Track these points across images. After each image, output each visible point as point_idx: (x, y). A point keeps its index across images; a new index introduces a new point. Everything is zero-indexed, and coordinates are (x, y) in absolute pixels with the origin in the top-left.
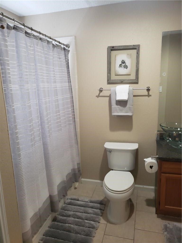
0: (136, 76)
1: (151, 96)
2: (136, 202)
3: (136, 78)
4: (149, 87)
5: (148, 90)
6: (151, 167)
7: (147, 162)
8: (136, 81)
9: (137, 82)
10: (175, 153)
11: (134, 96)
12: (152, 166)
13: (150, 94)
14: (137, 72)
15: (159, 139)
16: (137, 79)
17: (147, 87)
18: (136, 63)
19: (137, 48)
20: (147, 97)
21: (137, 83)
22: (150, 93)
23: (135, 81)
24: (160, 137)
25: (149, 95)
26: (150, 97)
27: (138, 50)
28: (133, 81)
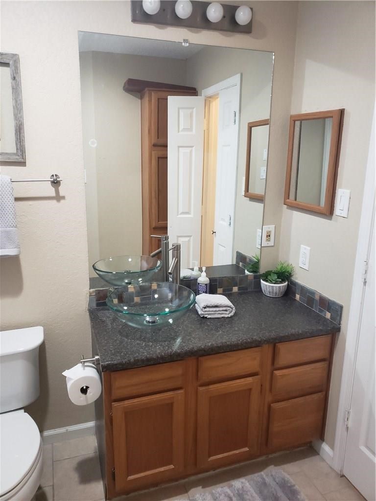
0: (16, 144)
1: (63, 198)
2: (51, 484)
3: (17, 149)
4: (56, 175)
5: (56, 183)
6: (84, 391)
7: (70, 379)
8: (17, 157)
9: (22, 160)
10: (138, 342)
11: (17, 199)
12: (87, 387)
13: (61, 194)
14: (20, 132)
15: (94, 305)
16: (20, 153)
17: (53, 176)
18: (14, 108)
19: (11, 63)
20: (55, 202)
21: (23, 164)
22: (62, 190)
23: (17, 159)
24: (97, 301)
25: (58, 198)
26: (62, 201)
27: (13, 68)
28: (9, 156)
